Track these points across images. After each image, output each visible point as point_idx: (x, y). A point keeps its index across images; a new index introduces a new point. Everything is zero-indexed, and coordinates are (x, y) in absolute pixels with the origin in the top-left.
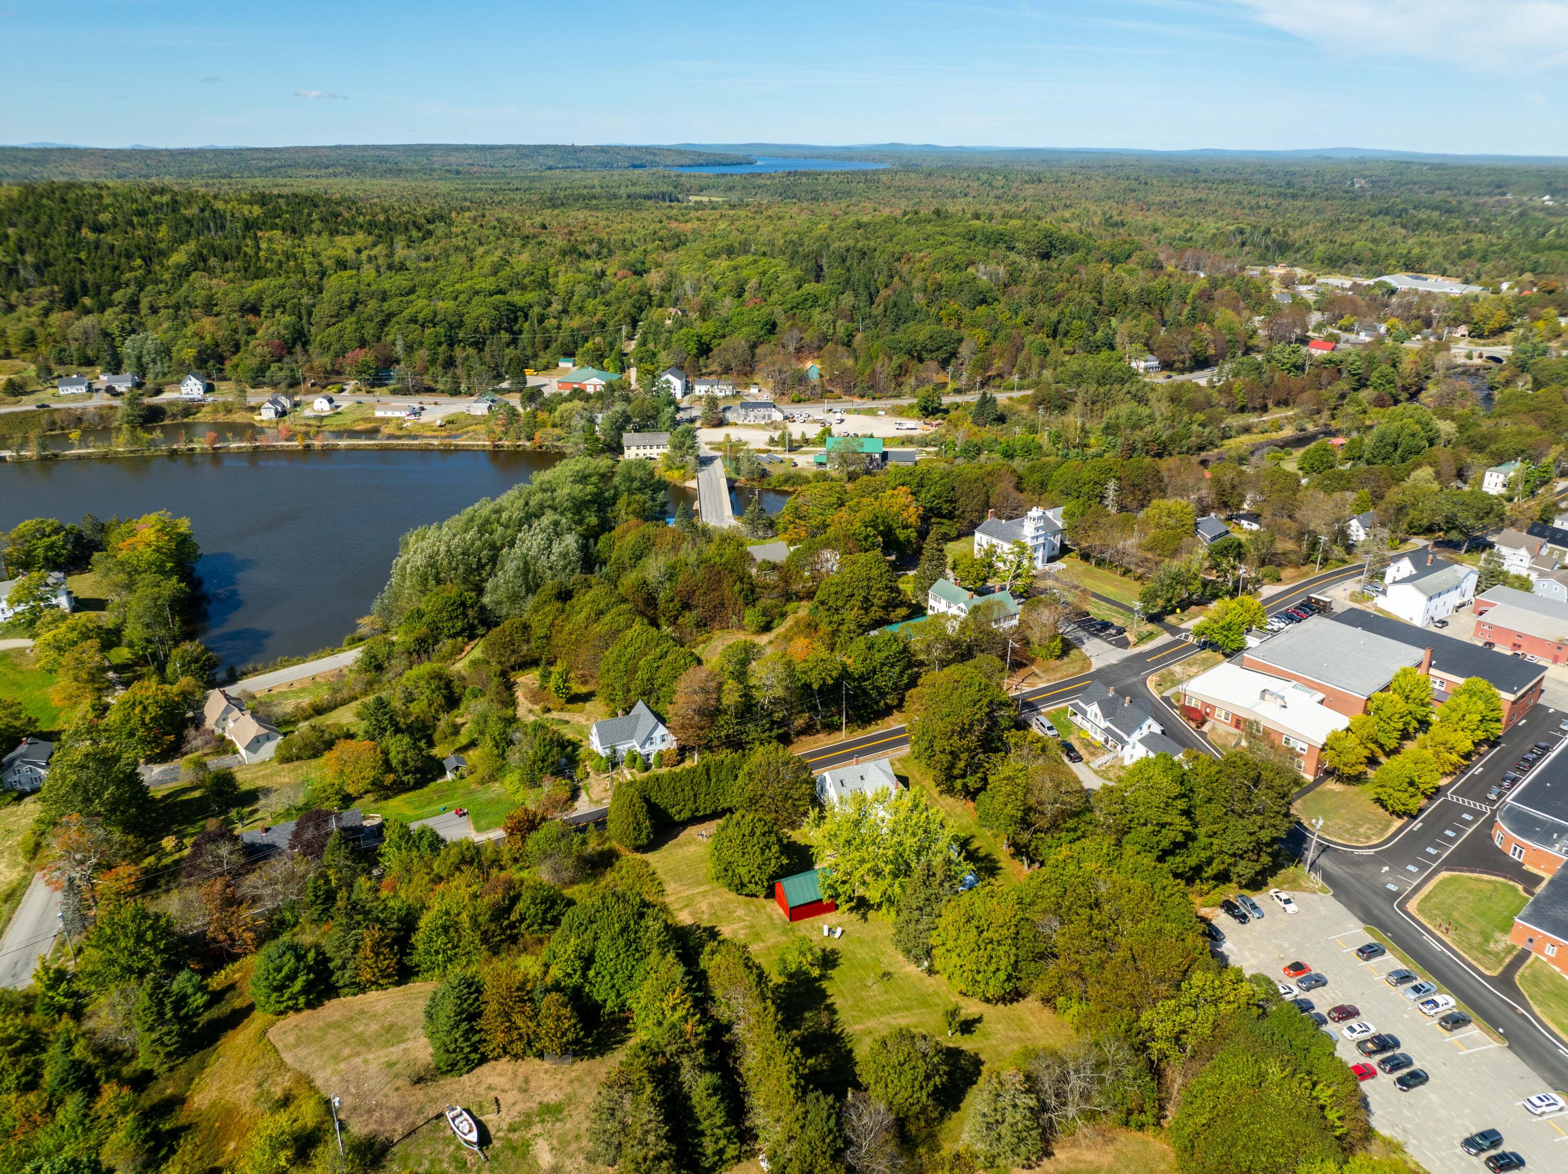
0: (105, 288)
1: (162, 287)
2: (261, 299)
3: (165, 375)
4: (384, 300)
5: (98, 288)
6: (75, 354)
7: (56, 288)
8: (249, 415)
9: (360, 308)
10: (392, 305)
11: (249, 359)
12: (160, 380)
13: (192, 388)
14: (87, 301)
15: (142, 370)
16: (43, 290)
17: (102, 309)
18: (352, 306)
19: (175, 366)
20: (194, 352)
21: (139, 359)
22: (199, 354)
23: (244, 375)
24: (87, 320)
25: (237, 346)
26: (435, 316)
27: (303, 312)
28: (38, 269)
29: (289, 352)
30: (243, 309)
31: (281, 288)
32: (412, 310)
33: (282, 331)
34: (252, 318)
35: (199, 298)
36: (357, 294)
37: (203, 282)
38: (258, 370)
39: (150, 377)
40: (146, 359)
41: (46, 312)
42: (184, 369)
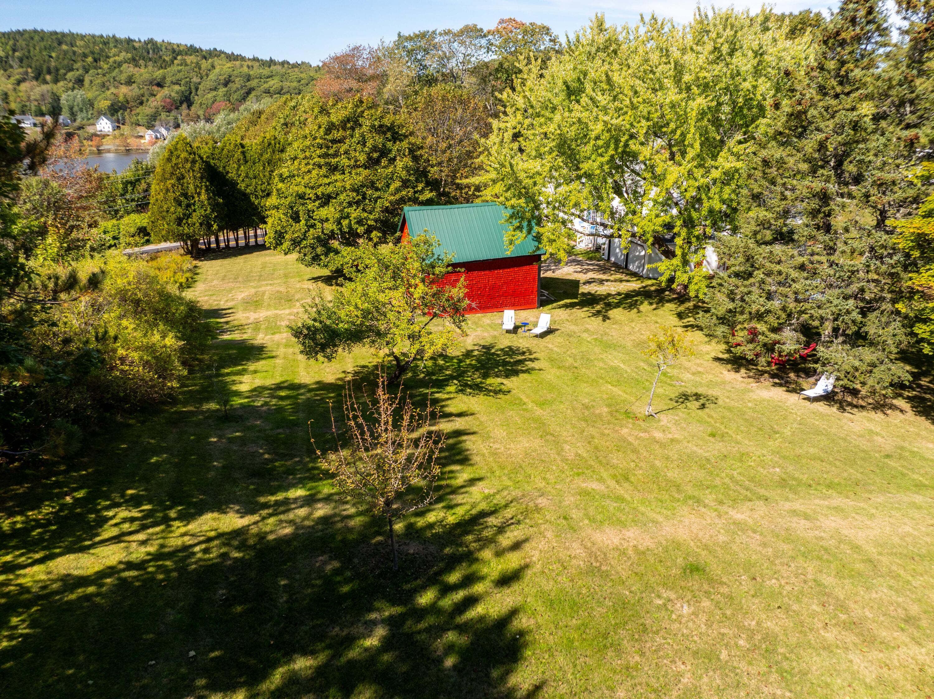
0: (62, 71)
1: (100, 71)
2: (164, 78)
3: (89, 119)
4: (248, 80)
5: (57, 70)
6: (33, 108)
7: (30, 70)
8: (138, 140)
9: (230, 85)
10: (253, 83)
11: (147, 110)
12: (85, 122)
13: (104, 125)
14: (48, 78)
15: (73, 115)
16: (21, 70)
17: (56, 81)
18: (226, 85)
19: (96, 114)
20: (108, 103)
21: (71, 108)
22: (112, 105)
23: (142, 119)
24: (45, 87)
25: (141, 103)
26: (282, 89)
27: (192, 87)
28: (21, 60)
29: (177, 108)
30: (151, 83)
31: (179, 71)
32: (267, 86)
33: (173, 94)
34: (155, 88)
35: (123, 77)
36: (230, 76)
37: (129, 69)
38: (152, 116)
39: (79, 120)
40: (76, 109)
41: (19, 82)
42: (100, 113)
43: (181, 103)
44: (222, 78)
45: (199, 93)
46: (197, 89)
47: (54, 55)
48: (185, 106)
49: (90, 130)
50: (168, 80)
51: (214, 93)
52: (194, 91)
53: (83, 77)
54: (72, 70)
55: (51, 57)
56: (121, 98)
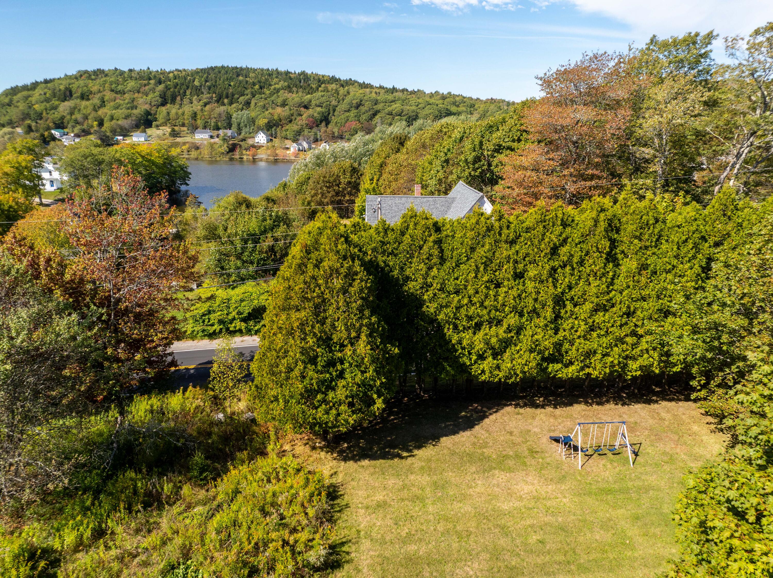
0: (236, 96)
1: (263, 95)
2: (310, 101)
3: (250, 133)
4: (376, 104)
5: (233, 95)
6: (212, 124)
7: (214, 95)
8: (285, 151)
9: (361, 107)
10: (379, 107)
11: (294, 127)
12: (247, 135)
13: (261, 138)
14: (226, 101)
15: (239, 130)
16: (208, 95)
17: (231, 103)
18: (357, 107)
19: (256, 129)
20: (266, 121)
21: (239, 125)
22: (269, 122)
23: (290, 134)
24: (222, 108)
25: (291, 121)
26: (402, 112)
27: (331, 109)
28: (209, 88)
29: (317, 126)
30: (299, 106)
31: (322, 96)
32: (390, 109)
33: (316, 115)
34: (302, 109)
35: (280, 101)
36: (361, 101)
37: (284, 95)
38: (297, 132)
39: (243, 134)
40: (242, 125)
41: (205, 105)
42: (260, 129)
43: (321, 122)
44: (354, 102)
45: (335, 114)
46: (334, 111)
47: (232, 84)
48: (323, 124)
49: (250, 142)
50: (313, 103)
51: (348, 114)
52: (331, 112)
53: (251, 100)
54: (243, 95)
55: (230, 85)
56: (276, 117)
